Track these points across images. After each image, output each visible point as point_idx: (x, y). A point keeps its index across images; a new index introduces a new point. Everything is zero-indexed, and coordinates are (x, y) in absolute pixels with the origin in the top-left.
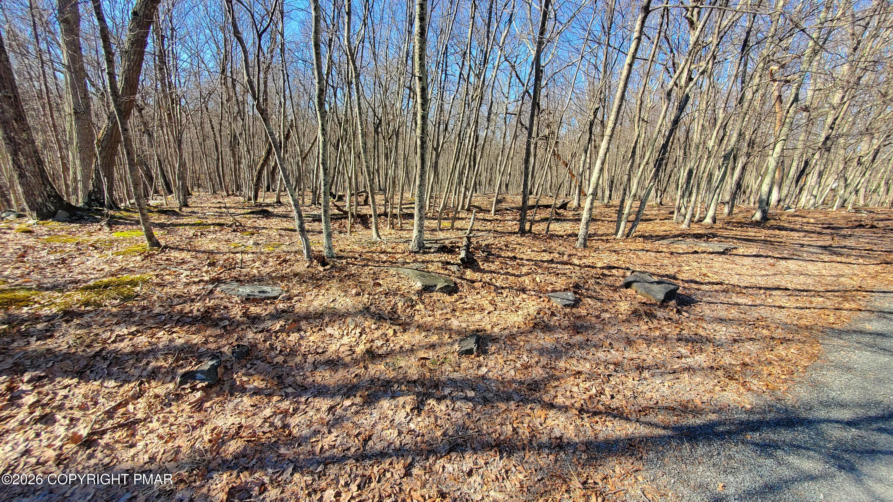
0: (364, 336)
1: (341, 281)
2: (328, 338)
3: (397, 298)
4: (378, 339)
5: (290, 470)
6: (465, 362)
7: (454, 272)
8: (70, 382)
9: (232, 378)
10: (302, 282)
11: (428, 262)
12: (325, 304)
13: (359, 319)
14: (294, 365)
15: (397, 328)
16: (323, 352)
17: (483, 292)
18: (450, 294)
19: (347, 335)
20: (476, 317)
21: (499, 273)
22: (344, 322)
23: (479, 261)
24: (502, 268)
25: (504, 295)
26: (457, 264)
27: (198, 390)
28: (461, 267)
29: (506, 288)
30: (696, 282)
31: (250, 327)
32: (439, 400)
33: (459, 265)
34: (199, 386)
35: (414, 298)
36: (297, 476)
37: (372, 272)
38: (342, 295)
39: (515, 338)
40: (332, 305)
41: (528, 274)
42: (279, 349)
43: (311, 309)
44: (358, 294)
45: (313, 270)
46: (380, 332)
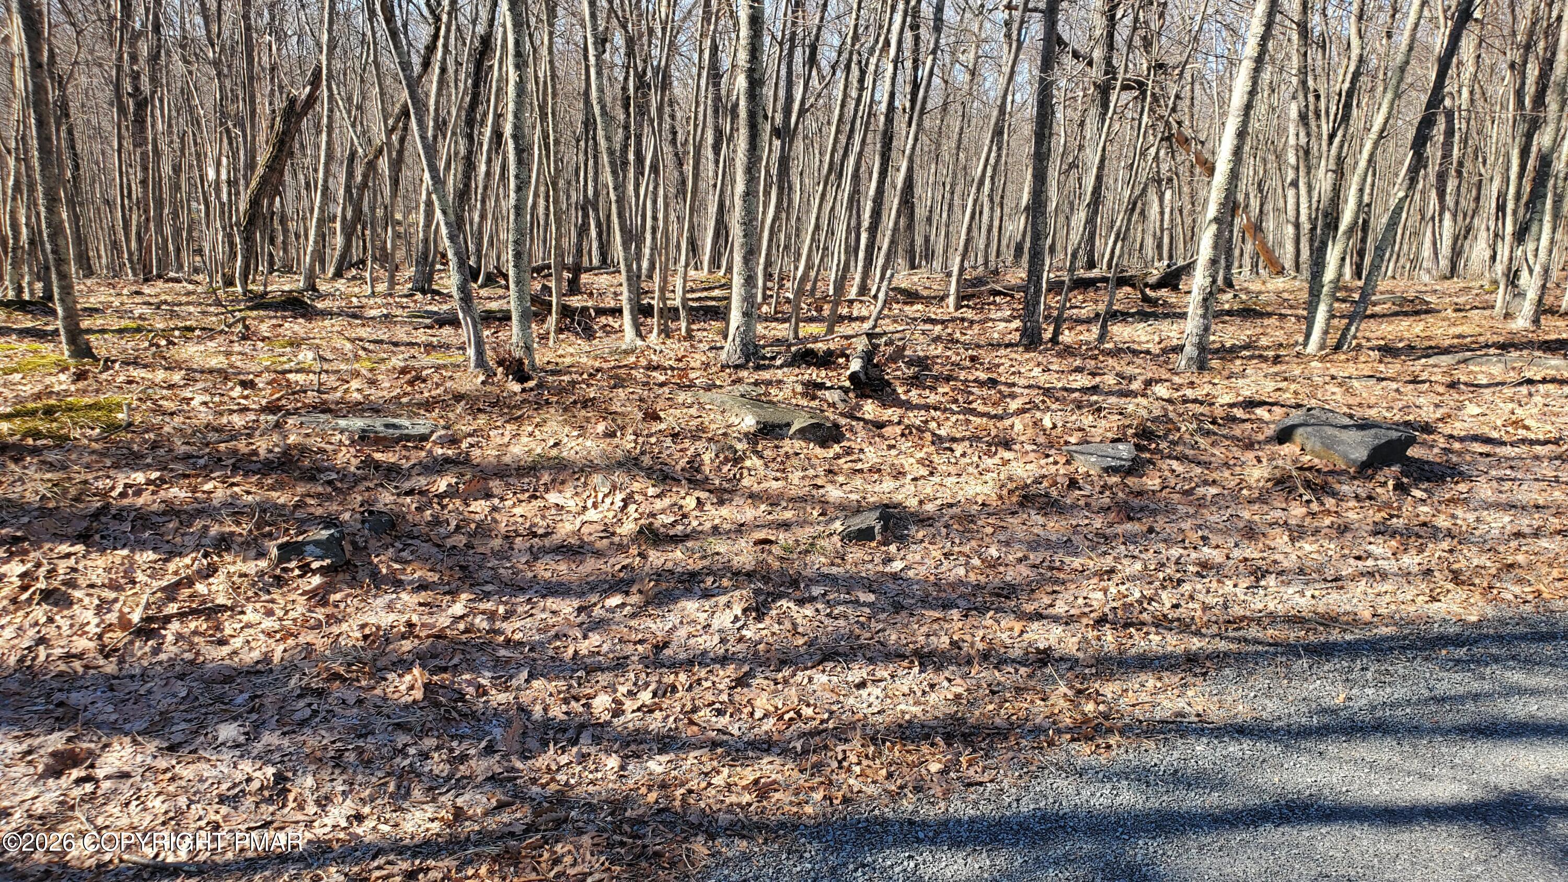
0: (632, 508)
1: (566, 410)
2: (553, 511)
3: (700, 445)
4: (663, 511)
5: (524, 674)
6: (856, 553)
7: (833, 405)
8: (72, 549)
9: (371, 563)
10: (475, 411)
11: (769, 383)
12: (539, 451)
13: (619, 477)
14: (488, 552)
15: (703, 495)
16: (546, 535)
17: (905, 445)
18: (824, 443)
19: (595, 506)
20: (884, 485)
21: (945, 410)
22: (585, 484)
23: (897, 383)
24: (955, 401)
25: (958, 454)
26: (840, 388)
27: (314, 572)
28: (851, 395)
29: (963, 439)
30: (1488, 441)
31: (382, 485)
32: (801, 602)
33: (846, 391)
34: (315, 565)
35: (739, 446)
36: (536, 684)
37: (636, 397)
38: (575, 433)
39: (974, 523)
40: (554, 452)
41: (1021, 411)
42: (454, 523)
43: (507, 459)
44: (611, 435)
45: (495, 390)
46: (667, 502)
